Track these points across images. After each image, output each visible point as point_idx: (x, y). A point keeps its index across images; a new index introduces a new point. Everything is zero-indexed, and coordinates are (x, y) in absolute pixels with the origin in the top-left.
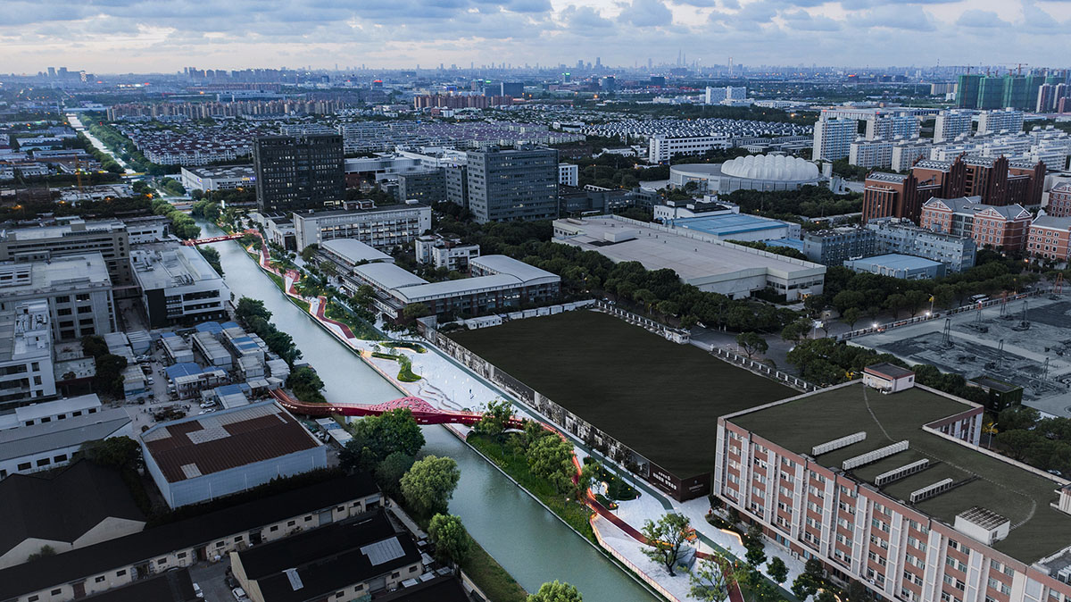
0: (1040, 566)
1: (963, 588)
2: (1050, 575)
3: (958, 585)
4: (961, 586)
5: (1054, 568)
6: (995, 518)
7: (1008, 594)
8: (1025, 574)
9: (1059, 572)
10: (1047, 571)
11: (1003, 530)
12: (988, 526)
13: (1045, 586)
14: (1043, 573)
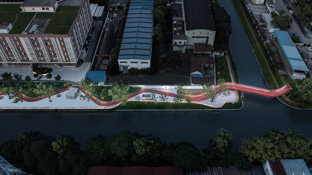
0: (24, 33)
1: (10, 49)
2: (28, 34)
3: (8, 49)
4: (9, 49)
5: (27, 31)
6: (6, 24)
7: (21, 44)
8: (22, 37)
9: (29, 32)
10: (26, 33)
11: (10, 27)
12: (5, 28)
13: (28, 38)
14: (25, 34)
